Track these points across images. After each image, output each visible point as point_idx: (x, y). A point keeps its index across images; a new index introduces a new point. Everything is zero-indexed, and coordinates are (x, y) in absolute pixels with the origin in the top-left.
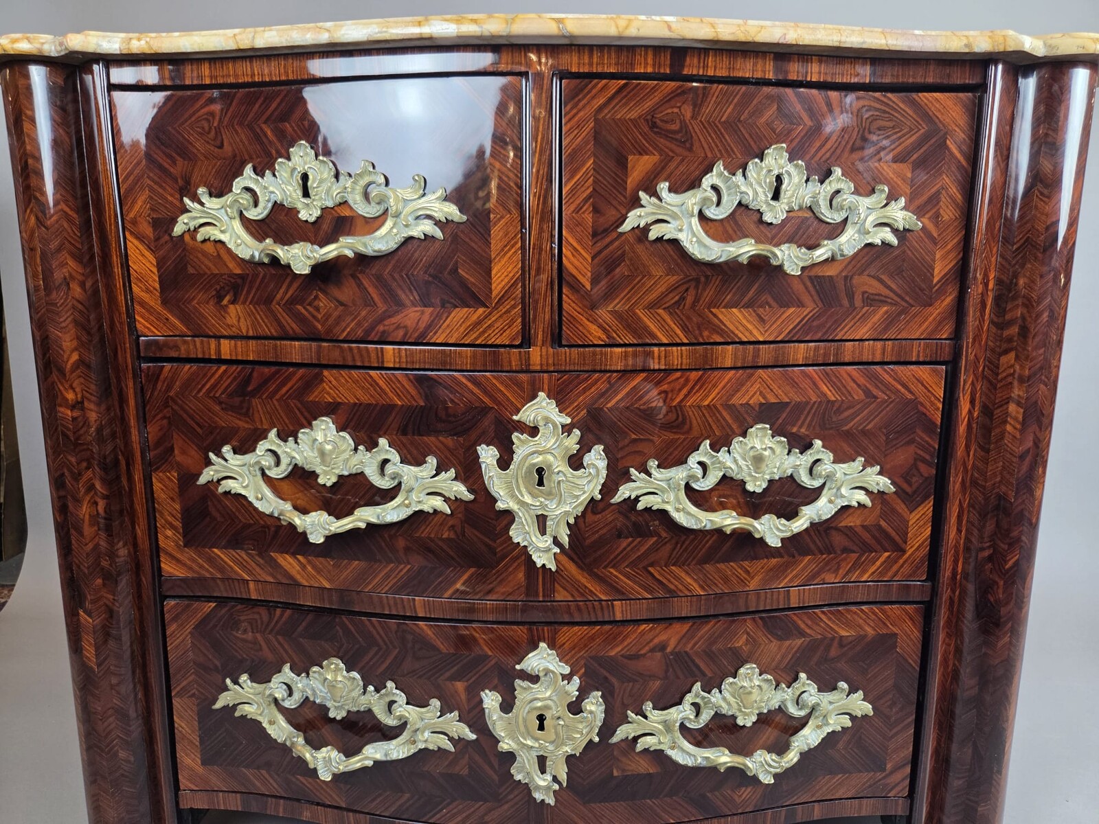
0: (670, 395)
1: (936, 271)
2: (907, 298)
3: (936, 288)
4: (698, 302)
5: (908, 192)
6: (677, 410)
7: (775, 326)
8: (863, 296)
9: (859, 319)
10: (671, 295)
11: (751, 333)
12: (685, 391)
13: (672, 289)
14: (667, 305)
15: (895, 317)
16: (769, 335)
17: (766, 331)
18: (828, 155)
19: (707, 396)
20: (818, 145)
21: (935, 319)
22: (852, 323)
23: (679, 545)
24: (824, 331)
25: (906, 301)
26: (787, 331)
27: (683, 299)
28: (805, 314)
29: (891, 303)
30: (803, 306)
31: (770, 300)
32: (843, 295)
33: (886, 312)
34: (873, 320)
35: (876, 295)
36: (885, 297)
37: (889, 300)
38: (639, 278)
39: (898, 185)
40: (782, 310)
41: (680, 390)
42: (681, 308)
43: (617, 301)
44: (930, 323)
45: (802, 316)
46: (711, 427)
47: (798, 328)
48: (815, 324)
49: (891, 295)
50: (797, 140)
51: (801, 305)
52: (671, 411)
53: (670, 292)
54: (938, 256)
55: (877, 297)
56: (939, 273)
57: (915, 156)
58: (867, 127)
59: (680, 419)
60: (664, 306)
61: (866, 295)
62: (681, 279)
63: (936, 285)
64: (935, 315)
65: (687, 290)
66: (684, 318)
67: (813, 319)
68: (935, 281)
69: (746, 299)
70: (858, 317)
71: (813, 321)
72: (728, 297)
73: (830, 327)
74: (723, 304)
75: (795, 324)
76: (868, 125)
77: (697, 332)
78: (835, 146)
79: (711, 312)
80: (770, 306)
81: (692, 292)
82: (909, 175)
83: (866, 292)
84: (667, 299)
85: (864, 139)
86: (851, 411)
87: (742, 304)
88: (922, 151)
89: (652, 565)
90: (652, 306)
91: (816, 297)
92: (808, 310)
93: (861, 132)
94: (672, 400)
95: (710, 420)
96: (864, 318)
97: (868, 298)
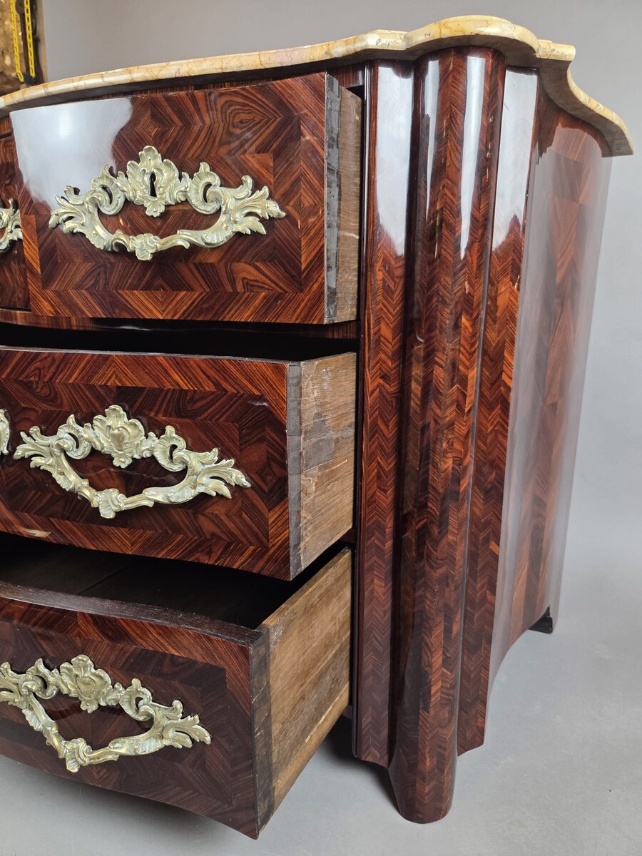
0: (42, 372)
1: (303, 259)
2: (281, 284)
3: (305, 274)
4: (108, 285)
5: (272, 181)
6: (49, 385)
7: (171, 307)
8: (243, 281)
9: (243, 303)
10: (89, 279)
11: (151, 312)
12: (53, 369)
13: (89, 274)
14: (88, 286)
15: (273, 302)
16: (167, 314)
17: (163, 311)
18: (199, 151)
19: (71, 375)
20: (190, 143)
21: (306, 305)
22: (237, 307)
23: (68, 504)
24: (214, 312)
25: (280, 288)
26: (182, 312)
27: (97, 282)
28: (195, 297)
29: (268, 289)
30: (193, 290)
31: (165, 285)
32: (225, 281)
33: (265, 297)
34: (255, 304)
35: (254, 281)
36: (263, 283)
37: (266, 286)
38: (67, 265)
39: (263, 175)
40: (175, 292)
41: (49, 368)
42: (97, 289)
43: (56, 283)
44: (303, 308)
45: (193, 299)
46: (78, 404)
47: (191, 309)
48: (205, 306)
49: (267, 281)
50: (171, 141)
51: (190, 289)
52: (45, 386)
53: (88, 276)
54: (303, 244)
55: (255, 283)
56: (306, 260)
57: (275, 145)
58: (231, 122)
59: (53, 394)
60: (85, 288)
61: (245, 281)
62: (94, 266)
63: (304, 271)
64: (306, 300)
65: (99, 275)
66: (100, 297)
67: (203, 301)
68: (303, 267)
69: (144, 283)
70: (241, 301)
71: (203, 303)
72: (130, 281)
73: (218, 310)
74: (126, 286)
75: (188, 305)
76: (231, 119)
77: (111, 309)
78: (204, 143)
79: (118, 293)
80: (164, 290)
81: (102, 276)
82: (271, 164)
83: (245, 278)
84: (86, 282)
85: (230, 134)
86: (204, 402)
87: (141, 286)
88: (280, 139)
89: (52, 515)
90: (78, 287)
91: (203, 283)
92: (197, 294)
93: (226, 126)
94: (45, 376)
95: (76, 397)
96: (247, 303)
97: (247, 283)
